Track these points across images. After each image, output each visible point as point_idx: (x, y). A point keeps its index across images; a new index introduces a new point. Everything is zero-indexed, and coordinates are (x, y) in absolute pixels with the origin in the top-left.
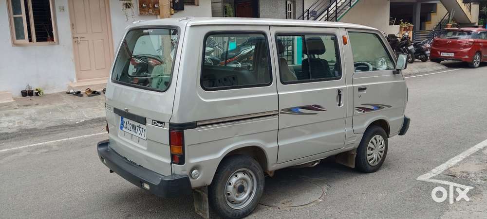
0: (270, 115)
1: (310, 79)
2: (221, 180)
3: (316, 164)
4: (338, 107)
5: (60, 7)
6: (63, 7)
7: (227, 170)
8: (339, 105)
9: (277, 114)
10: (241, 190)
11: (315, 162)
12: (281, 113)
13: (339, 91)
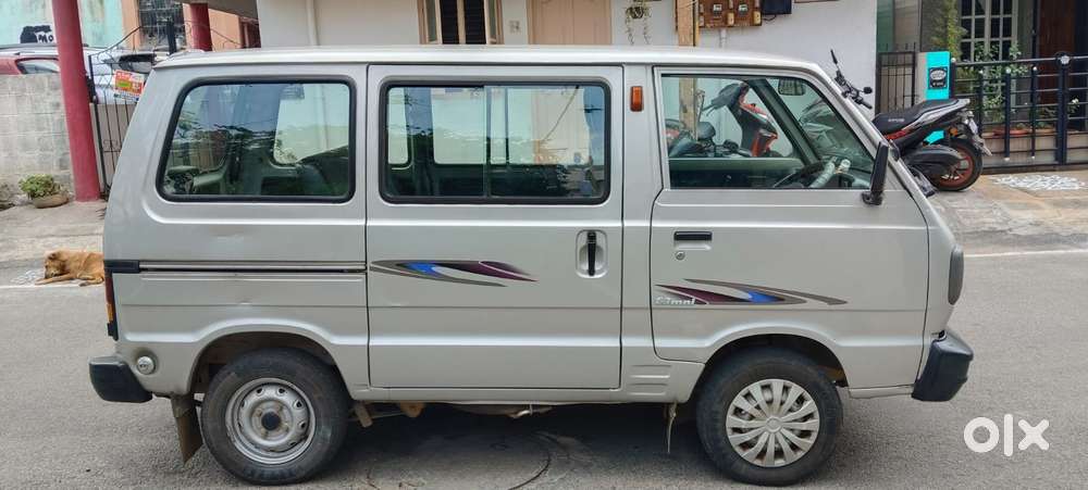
0: (342, 271)
1: (485, 197)
2: (214, 391)
3: (525, 412)
4: (588, 276)
5: (511, 22)
6: (518, 23)
7: (229, 373)
8: (591, 271)
9: (359, 271)
10: (271, 423)
11: (526, 407)
12: (372, 269)
13: (592, 235)
